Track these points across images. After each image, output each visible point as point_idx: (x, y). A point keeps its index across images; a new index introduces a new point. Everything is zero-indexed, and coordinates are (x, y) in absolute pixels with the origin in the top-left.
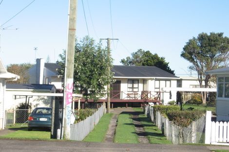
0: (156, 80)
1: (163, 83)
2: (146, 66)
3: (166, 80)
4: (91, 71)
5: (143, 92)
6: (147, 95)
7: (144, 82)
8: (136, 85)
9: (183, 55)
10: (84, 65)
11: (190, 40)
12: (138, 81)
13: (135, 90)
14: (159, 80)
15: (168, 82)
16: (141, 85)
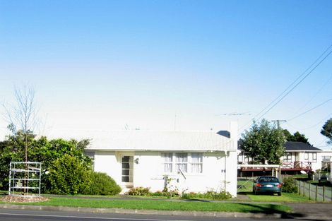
0: (306, 152)
1: (311, 154)
2: (291, 142)
3: (313, 153)
4: (269, 147)
5: (295, 162)
6: (299, 165)
7: (296, 154)
8: (289, 157)
9: (322, 133)
10: (263, 142)
11: (329, 121)
12: (291, 154)
13: (289, 161)
14: (308, 153)
15: (315, 154)
16: (293, 157)
